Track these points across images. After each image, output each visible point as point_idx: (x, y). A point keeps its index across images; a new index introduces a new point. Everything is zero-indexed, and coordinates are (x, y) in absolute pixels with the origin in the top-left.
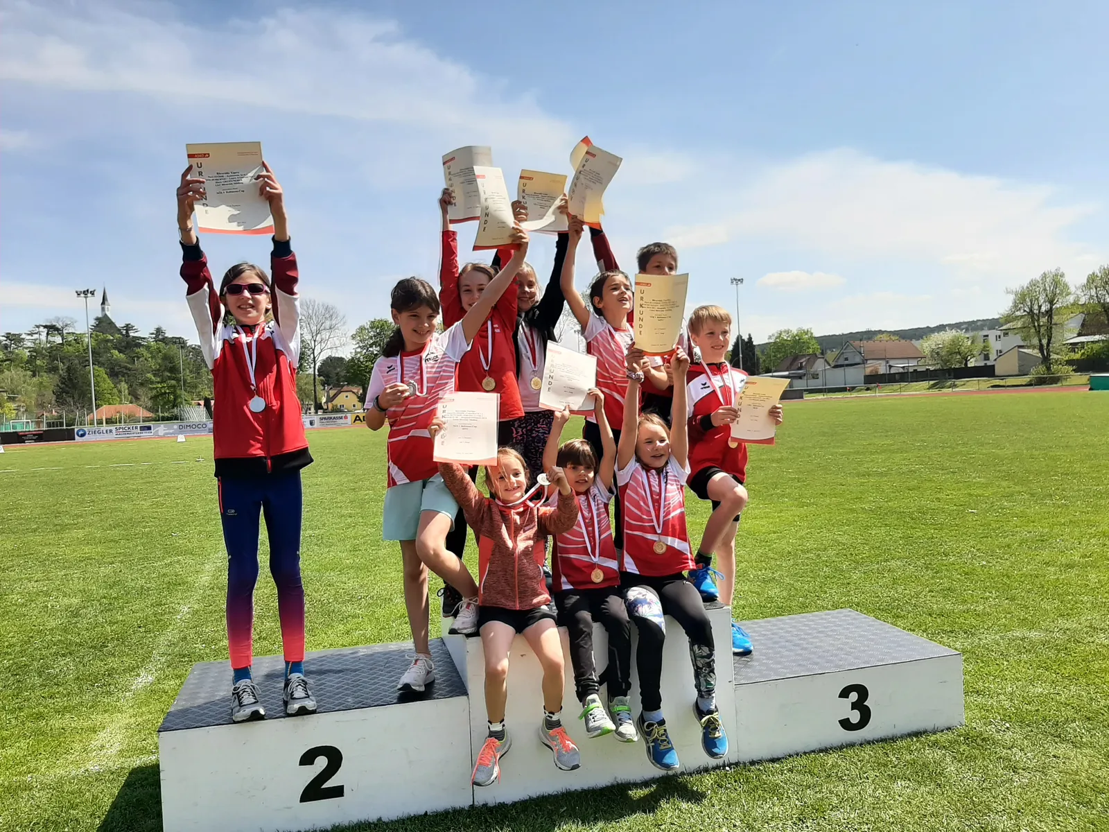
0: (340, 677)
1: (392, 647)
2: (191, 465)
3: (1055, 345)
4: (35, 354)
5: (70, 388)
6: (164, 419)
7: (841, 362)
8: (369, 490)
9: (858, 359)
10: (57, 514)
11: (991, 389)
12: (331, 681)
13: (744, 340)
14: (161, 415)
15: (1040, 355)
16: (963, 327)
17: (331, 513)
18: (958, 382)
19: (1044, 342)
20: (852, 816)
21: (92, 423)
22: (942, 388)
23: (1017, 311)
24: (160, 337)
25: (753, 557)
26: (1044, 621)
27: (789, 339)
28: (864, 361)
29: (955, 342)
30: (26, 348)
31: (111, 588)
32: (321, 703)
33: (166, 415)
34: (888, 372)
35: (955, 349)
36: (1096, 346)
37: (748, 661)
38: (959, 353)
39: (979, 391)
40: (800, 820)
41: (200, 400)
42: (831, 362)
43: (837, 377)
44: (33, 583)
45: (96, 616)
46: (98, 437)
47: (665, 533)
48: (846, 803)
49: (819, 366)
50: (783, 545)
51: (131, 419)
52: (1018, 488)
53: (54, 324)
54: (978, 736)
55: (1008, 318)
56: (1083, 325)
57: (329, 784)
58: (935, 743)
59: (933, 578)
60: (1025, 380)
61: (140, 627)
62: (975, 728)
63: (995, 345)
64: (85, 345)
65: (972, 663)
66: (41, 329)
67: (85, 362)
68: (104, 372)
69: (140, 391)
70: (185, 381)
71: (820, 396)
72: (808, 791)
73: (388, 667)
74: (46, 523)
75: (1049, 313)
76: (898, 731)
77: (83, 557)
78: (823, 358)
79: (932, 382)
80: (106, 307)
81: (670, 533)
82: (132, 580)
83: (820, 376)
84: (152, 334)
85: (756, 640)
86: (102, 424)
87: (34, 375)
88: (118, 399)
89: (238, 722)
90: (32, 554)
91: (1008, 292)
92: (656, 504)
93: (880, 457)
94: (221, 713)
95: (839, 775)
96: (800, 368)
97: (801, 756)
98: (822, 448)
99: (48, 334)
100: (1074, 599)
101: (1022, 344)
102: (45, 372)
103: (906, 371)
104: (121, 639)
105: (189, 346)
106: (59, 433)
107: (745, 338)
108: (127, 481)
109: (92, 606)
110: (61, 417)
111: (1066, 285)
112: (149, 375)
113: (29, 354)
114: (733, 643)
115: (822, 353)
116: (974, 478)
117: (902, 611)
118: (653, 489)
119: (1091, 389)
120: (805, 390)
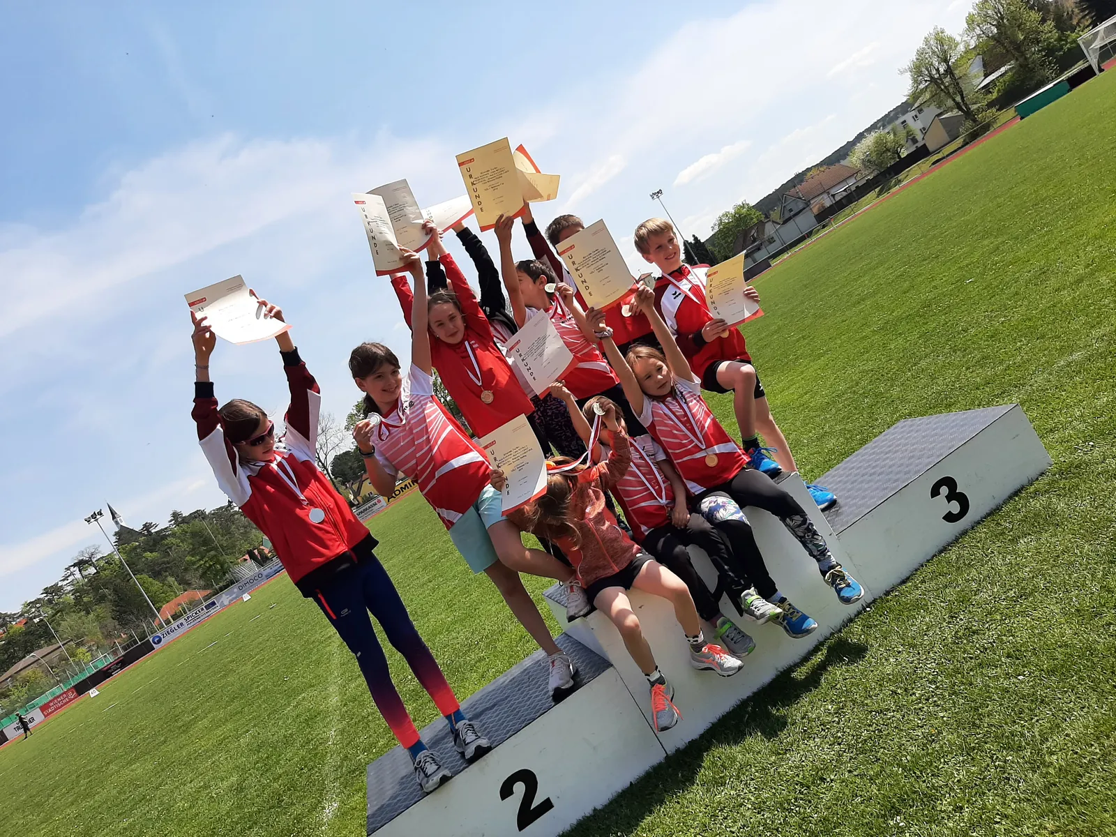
0: (496, 710)
1: (526, 663)
2: (267, 614)
3: (970, 96)
4: (78, 594)
5: (125, 607)
6: (221, 589)
7: (787, 215)
8: (433, 550)
9: (801, 206)
10: (176, 718)
11: (933, 166)
12: (489, 717)
13: (691, 243)
14: (217, 587)
15: (960, 113)
16: (878, 125)
17: (412, 587)
18: (901, 176)
19: (958, 99)
20: (995, 590)
21: (161, 627)
22: (889, 189)
23: (920, 84)
24: (179, 520)
25: (798, 424)
26: (1079, 340)
27: (730, 220)
28: (807, 204)
29: (879, 143)
30: (69, 593)
31: (259, 752)
32: (493, 739)
33: (221, 584)
34: (834, 202)
35: (882, 149)
36: (1007, 78)
37: (838, 510)
38: (888, 150)
39: (923, 175)
40: (952, 617)
41: (244, 555)
42: (778, 221)
43: (790, 231)
44: (189, 785)
45: (260, 781)
46: (173, 636)
47: (709, 445)
48: (984, 582)
49: (770, 229)
50: (819, 400)
51: (193, 604)
52: (1000, 240)
53: (81, 558)
54: (1070, 467)
55: (915, 96)
56: (985, 66)
57: (536, 802)
58: (1036, 492)
59: (964, 356)
60: (959, 141)
61: (302, 769)
62: (1065, 461)
63: (916, 127)
64: (117, 563)
65: (1034, 409)
66: (72, 569)
67: (127, 578)
68: (147, 577)
69: (188, 577)
70: (221, 546)
71: (785, 256)
72: (947, 591)
73: (532, 681)
74: (170, 730)
75: (949, 71)
76: (999, 500)
77: (219, 741)
78: (770, 221)
79: (877, 190)
80: (118, 519)
81: (714, 443)
82: (273, 735)
83: (776, 238)
84: (171, 521)
85: (836, 489)
86: (171, 622)
87: (88, 613)
88: (172, 593)
89: (431, 792)
90: (174, 762)
91: (902, 73)
92: (687, 425)
93: (866, 279)
94: (412, 793)
95: (967, 562)
96: (754, 241)
97: (926, 565)
98: (810, 300)
99: (80, 571)
100: (1097, 307)
101: (939, 111)
102: (96, 604)
103: (849, 192)
104: (292, 787)
105: (209, 513)
106: (137, 651)
107: (691, 240)
108: (220, 658)
109: (251, 775)
110: (131, 636)
111: (951, 39)
112: (188, 558)
113: (73, 597)
114: (817, 502)
115: (767, 217)
116: (958, 252)
117: (951, 398)
118: (678, 414)
119: (1022, 118)
120: (769, 258)
